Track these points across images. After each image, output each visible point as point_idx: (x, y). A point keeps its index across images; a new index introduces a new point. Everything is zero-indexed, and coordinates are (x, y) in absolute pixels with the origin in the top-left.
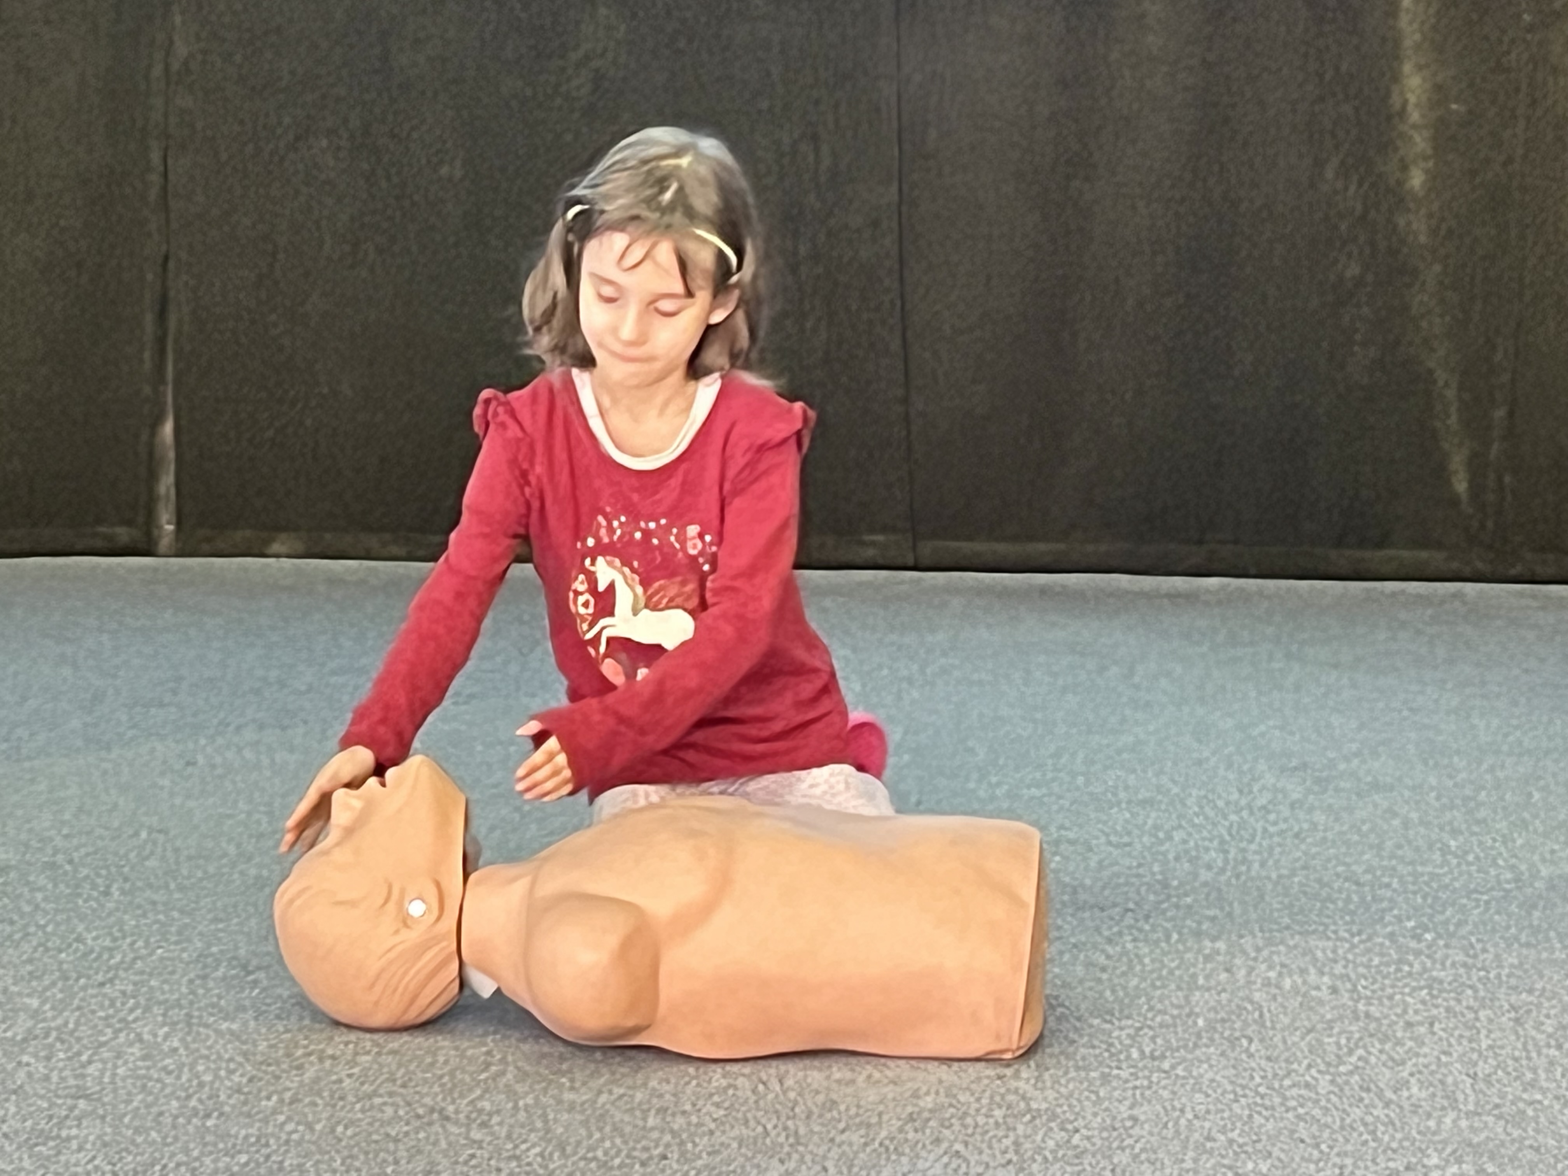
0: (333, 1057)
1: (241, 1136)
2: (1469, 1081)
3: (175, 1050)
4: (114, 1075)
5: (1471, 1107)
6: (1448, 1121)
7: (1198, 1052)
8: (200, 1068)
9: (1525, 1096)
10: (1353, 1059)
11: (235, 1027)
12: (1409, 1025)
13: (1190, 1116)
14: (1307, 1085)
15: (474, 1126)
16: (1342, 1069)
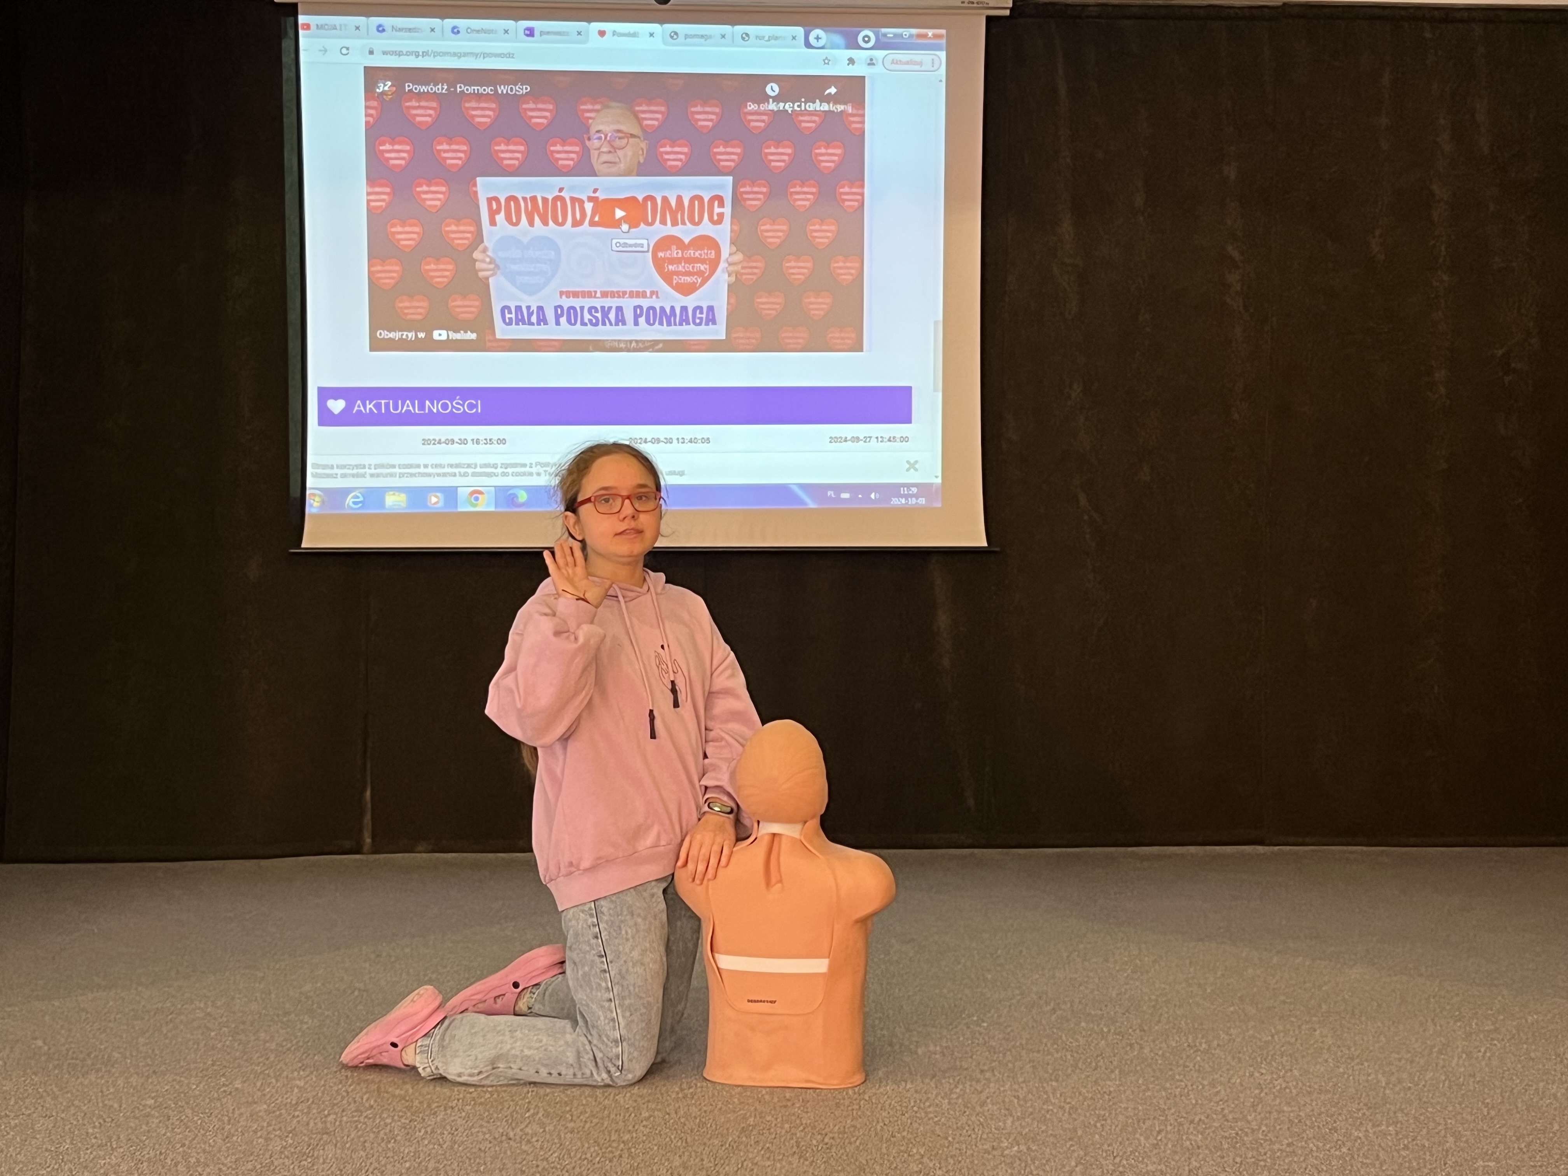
0: (452, 1108)
1: (406, 1151)
2: (1016, 1101)
3: (372, 1107)
4: (341, 1122)
5: (1019, 1114)
6: (1009, 1122)
7: (882, 1090)
8: (385, 1115)
9: (1045, 1107)
10: (958, 1090)
11: (402, 1092)
12: (982, 1071)
13: (882, 1124)
14: (937, 1105)
15: (524, 1143)
16: (954, 1096)
